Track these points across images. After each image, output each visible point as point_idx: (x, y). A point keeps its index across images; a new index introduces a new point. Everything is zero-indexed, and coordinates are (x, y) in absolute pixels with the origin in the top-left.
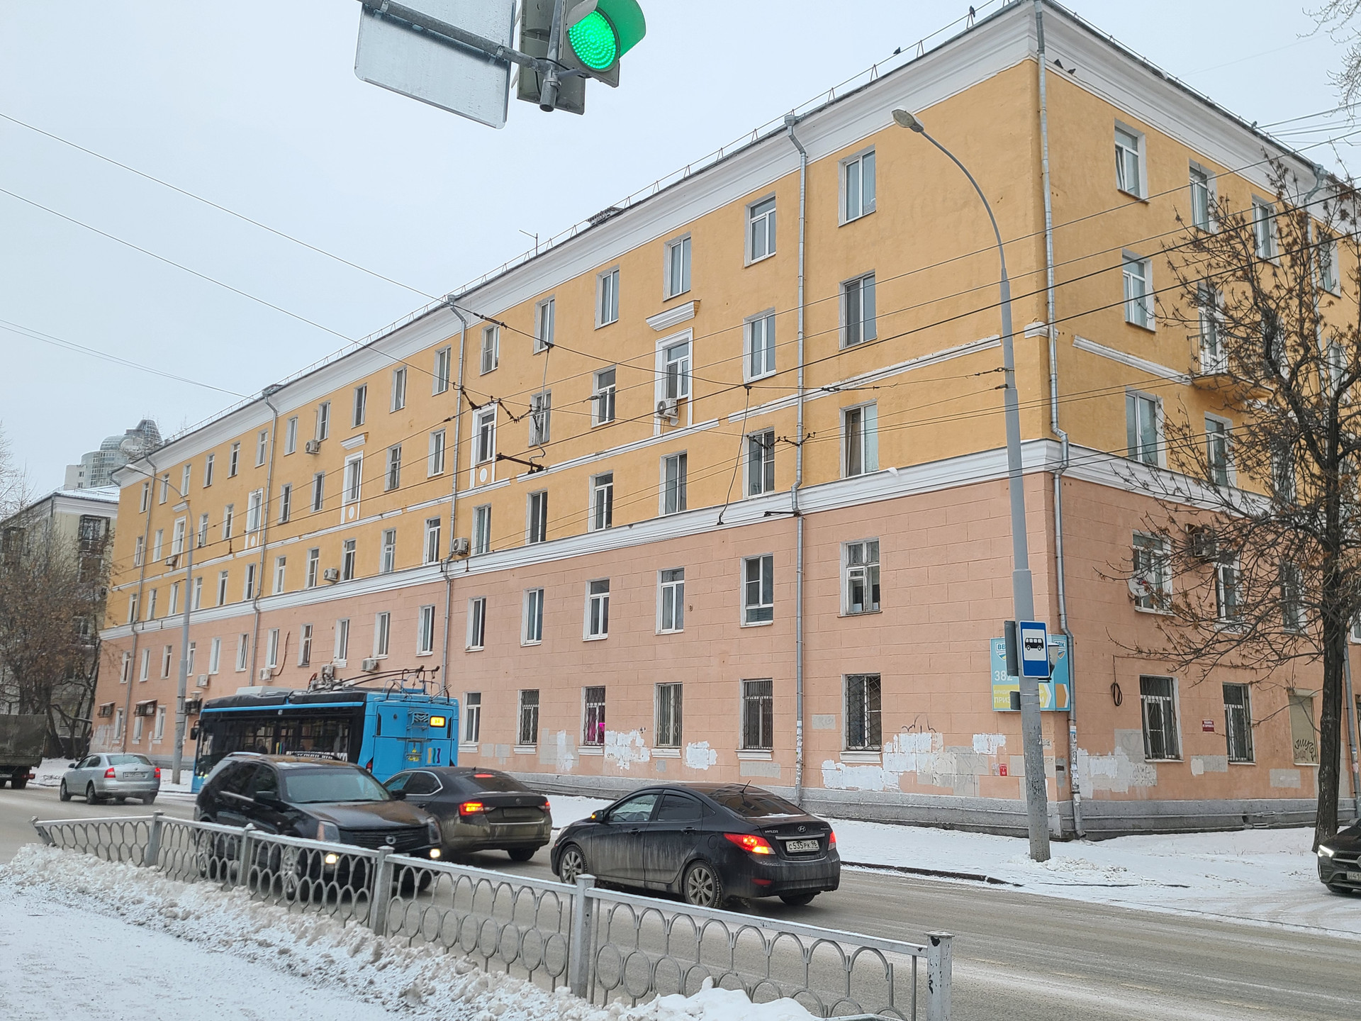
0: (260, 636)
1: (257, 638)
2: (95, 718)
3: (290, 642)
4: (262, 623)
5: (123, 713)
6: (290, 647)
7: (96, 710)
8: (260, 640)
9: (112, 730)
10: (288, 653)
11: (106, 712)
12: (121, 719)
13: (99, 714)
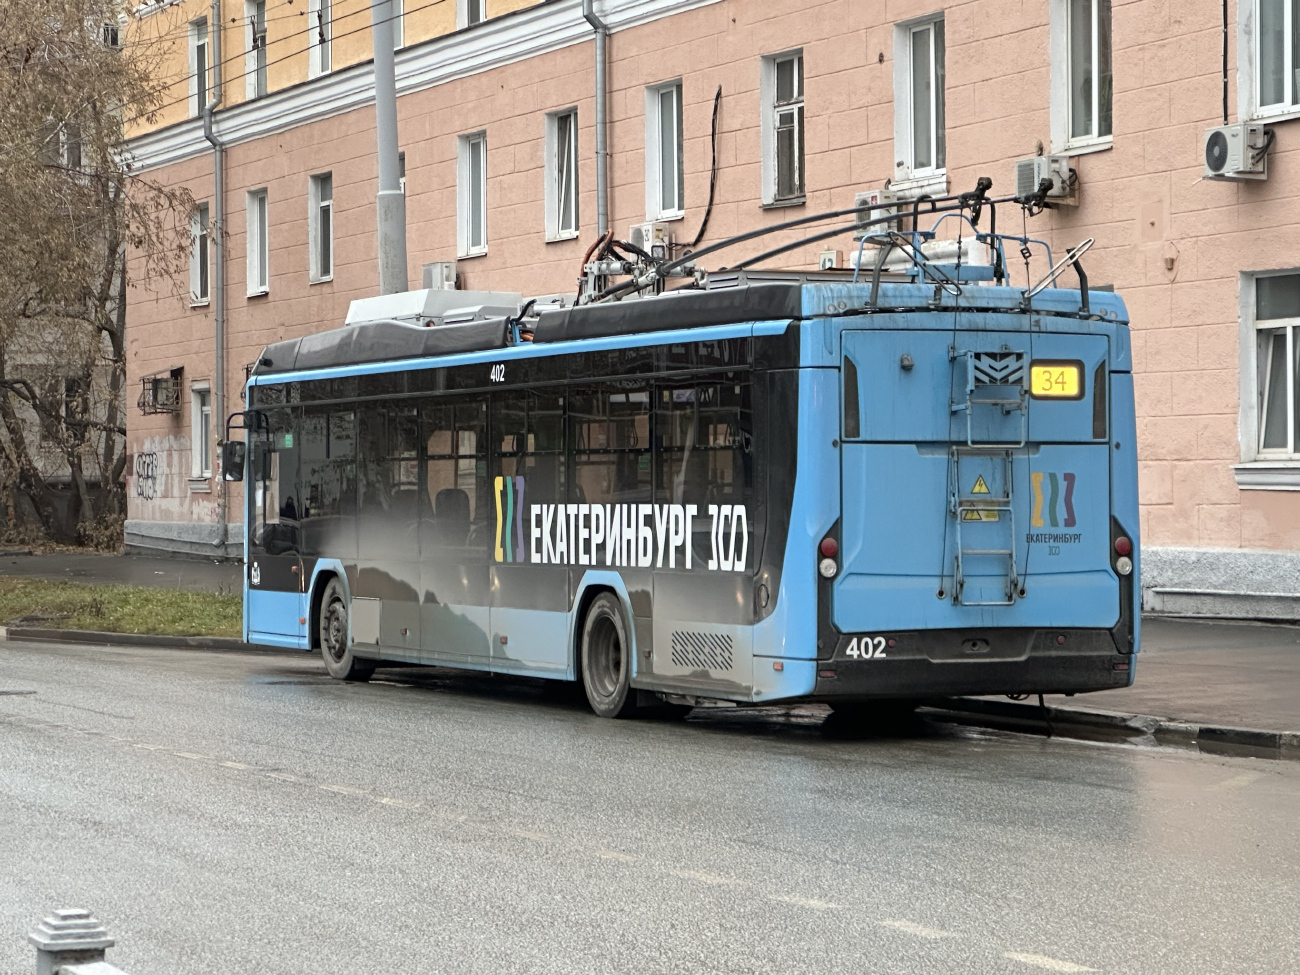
0: (618, 115)
1: (607, 122)
2: (132, 417)
3: (728, 122)
4: (619, 70)
5: (213, 398)
6: (727, 142)
7: (133, 392)
8: (618, 128)
9: (184, 451)
10: (723, 162)
11: (161, 397)
12: (206, 418)
13: (142, 405)
